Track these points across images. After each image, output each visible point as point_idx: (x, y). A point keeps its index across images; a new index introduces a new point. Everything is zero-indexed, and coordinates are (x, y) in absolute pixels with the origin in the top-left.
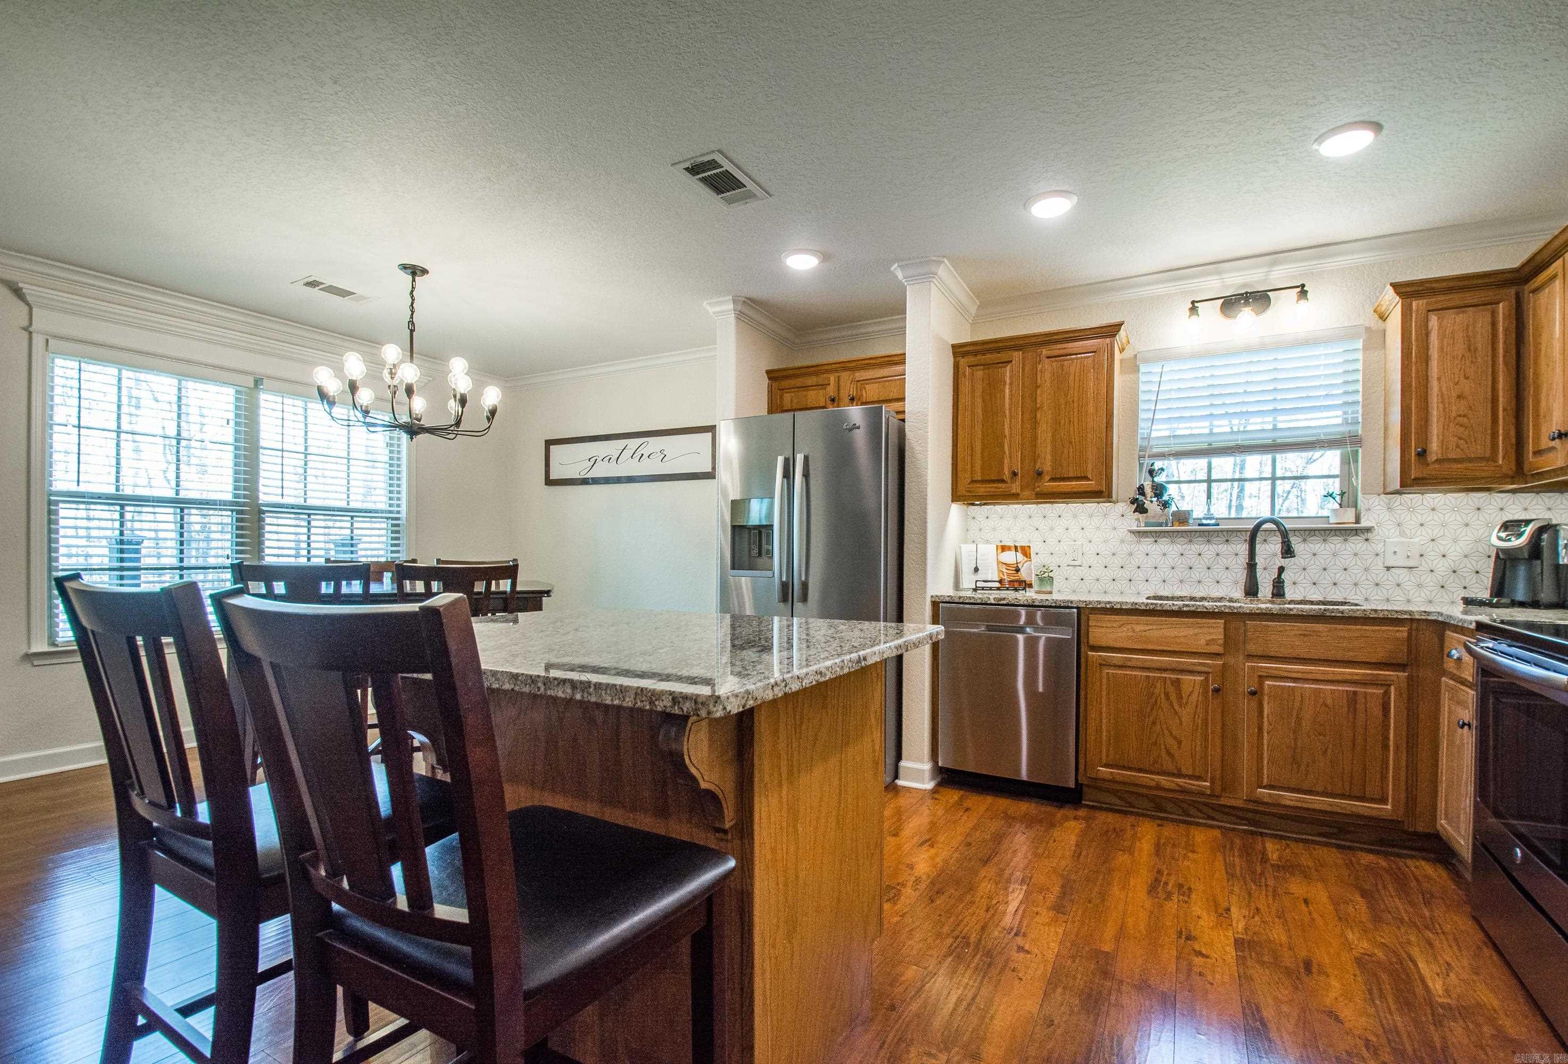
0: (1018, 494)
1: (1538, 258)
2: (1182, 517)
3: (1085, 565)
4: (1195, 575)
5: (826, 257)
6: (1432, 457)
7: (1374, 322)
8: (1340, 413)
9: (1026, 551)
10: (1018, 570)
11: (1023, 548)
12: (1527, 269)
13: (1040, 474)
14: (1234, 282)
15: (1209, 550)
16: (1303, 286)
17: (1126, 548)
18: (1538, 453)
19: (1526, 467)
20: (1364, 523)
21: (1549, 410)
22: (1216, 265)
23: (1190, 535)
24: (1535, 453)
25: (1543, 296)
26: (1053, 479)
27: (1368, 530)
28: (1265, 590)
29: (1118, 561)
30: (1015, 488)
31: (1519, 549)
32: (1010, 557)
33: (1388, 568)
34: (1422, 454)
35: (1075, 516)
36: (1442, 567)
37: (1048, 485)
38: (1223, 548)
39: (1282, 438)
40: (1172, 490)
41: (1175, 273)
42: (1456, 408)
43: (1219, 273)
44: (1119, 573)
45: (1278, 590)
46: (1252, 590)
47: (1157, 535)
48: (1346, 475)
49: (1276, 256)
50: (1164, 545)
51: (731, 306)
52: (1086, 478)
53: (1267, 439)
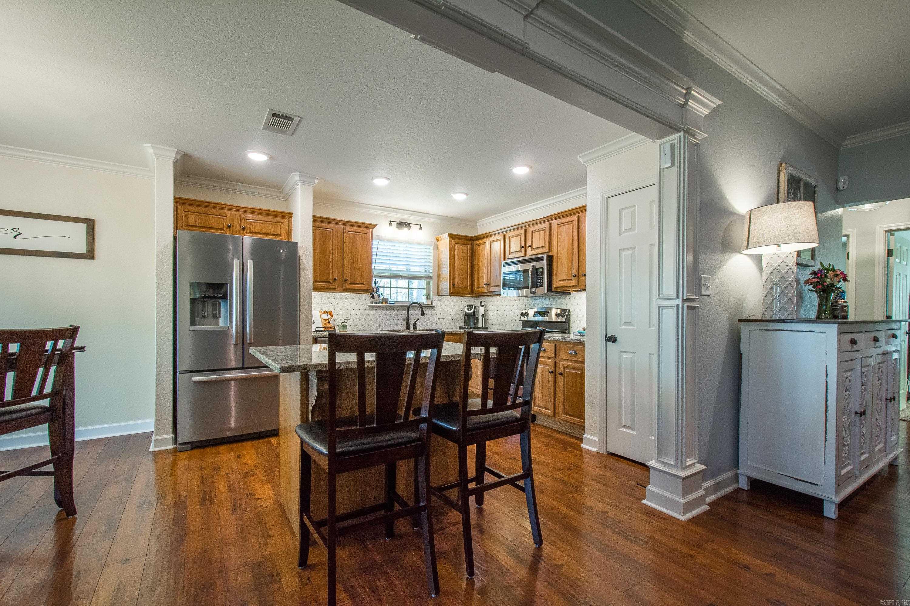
0: (336, 289)
1: (480, 236)
2: (385, 301)
3: (352, 319)
4: (389, 322)
5: (271, 158)
6: (456, 286)
7: (435, 241)
8: (424, 268)
9: (331, 314)
10: (329, 322)
11: (329, 312)
12: (475, 238)
13: (346, 281)
14: (401, 217)
15: (393, 313)
16: (420, 225)
17: (367, 312)
18: (478, 288)
19: (474, 291)
20: (433, 305)
21: (483, 278)
22: (397, 210)
23: (388, 308)
24: (477, 288)
25: (481, 247)
26: (351, 283)
27: (434, 307)
28: (412, 327)
29: (364, 318)
30: (335, 286)
31: (471, 313)
32: (325, 316)
33: (439, 319)
34: (454, 285)
35: (347, 299)
36: (450, 317)
37: (349, 286)
38: (398, 312)
39: (411, 274)
40: (381, 290)
41: (385, 208)
42: (461, 273)
43: (396, 212)
44: (364, 322)
45: (415, 328)
46: (408, 327)
47: (377, 307)
48: (428, 288)
49: (414, 212)
50: (380, 312)
51: (174, 155)
52: (363, 284)
53: (406, 274)
